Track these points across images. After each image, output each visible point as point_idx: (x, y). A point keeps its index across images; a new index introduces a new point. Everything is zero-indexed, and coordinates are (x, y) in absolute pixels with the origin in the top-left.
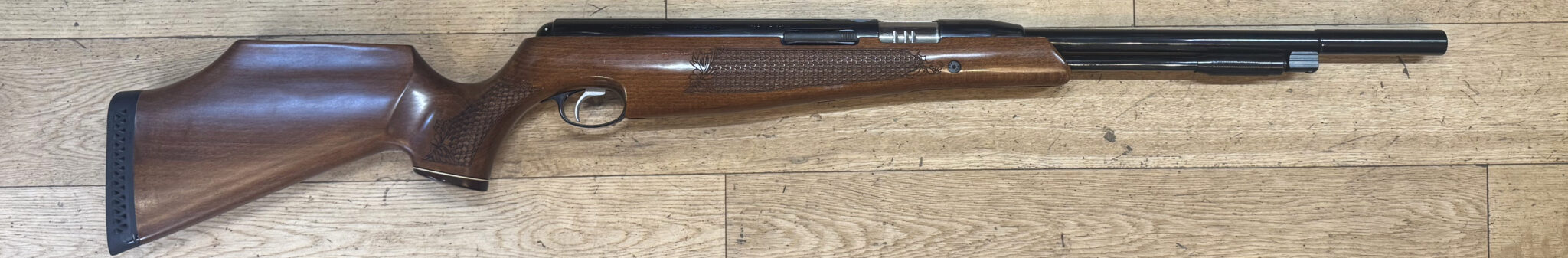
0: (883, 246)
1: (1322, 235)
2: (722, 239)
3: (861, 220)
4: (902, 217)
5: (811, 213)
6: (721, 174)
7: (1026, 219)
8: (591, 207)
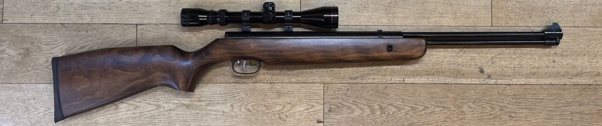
0: (388, 114)
1: (568, 113)
2: (322, 110)
3: (378, 103)
4: (396, 102)
5: (358, 100)
6: (322, 83)
7: (447, 104)
8: (269, 95)
